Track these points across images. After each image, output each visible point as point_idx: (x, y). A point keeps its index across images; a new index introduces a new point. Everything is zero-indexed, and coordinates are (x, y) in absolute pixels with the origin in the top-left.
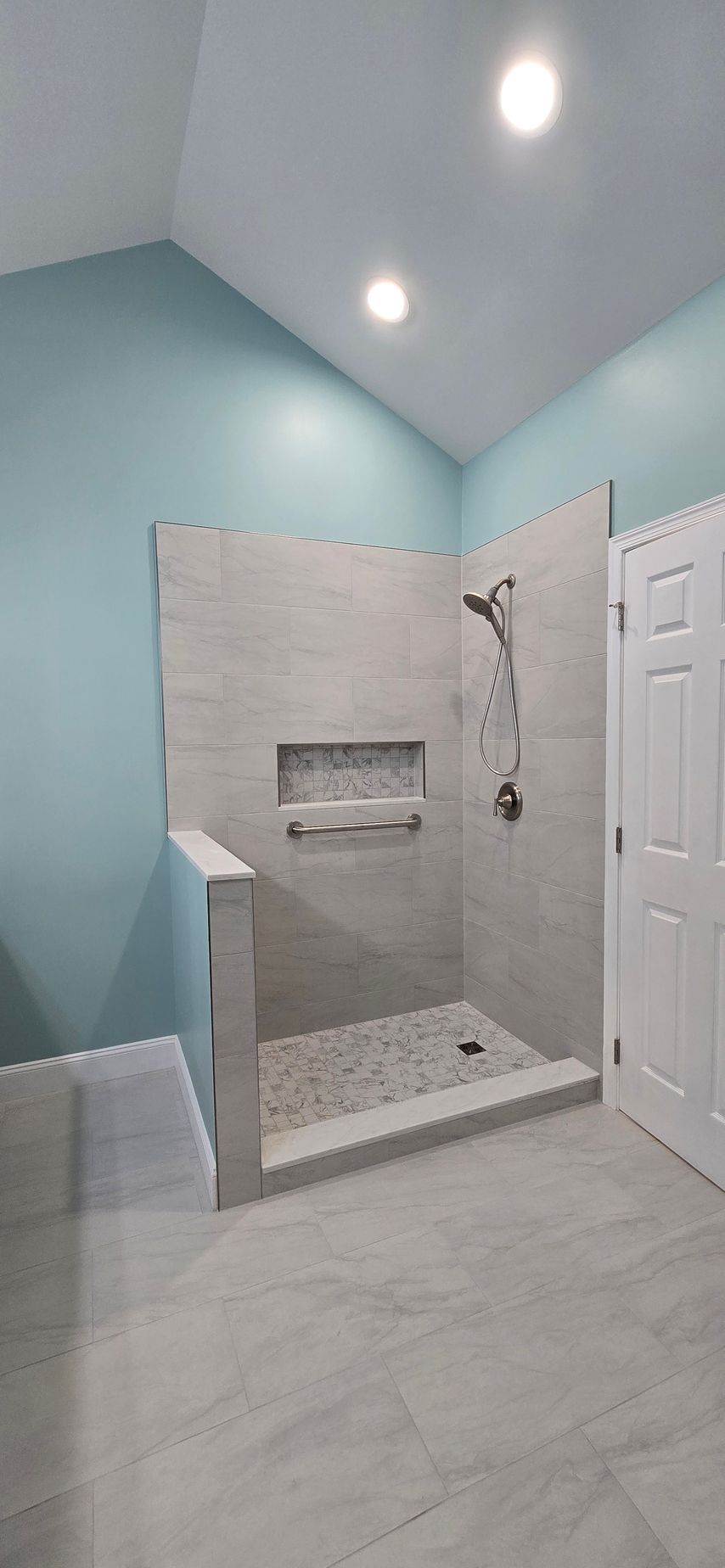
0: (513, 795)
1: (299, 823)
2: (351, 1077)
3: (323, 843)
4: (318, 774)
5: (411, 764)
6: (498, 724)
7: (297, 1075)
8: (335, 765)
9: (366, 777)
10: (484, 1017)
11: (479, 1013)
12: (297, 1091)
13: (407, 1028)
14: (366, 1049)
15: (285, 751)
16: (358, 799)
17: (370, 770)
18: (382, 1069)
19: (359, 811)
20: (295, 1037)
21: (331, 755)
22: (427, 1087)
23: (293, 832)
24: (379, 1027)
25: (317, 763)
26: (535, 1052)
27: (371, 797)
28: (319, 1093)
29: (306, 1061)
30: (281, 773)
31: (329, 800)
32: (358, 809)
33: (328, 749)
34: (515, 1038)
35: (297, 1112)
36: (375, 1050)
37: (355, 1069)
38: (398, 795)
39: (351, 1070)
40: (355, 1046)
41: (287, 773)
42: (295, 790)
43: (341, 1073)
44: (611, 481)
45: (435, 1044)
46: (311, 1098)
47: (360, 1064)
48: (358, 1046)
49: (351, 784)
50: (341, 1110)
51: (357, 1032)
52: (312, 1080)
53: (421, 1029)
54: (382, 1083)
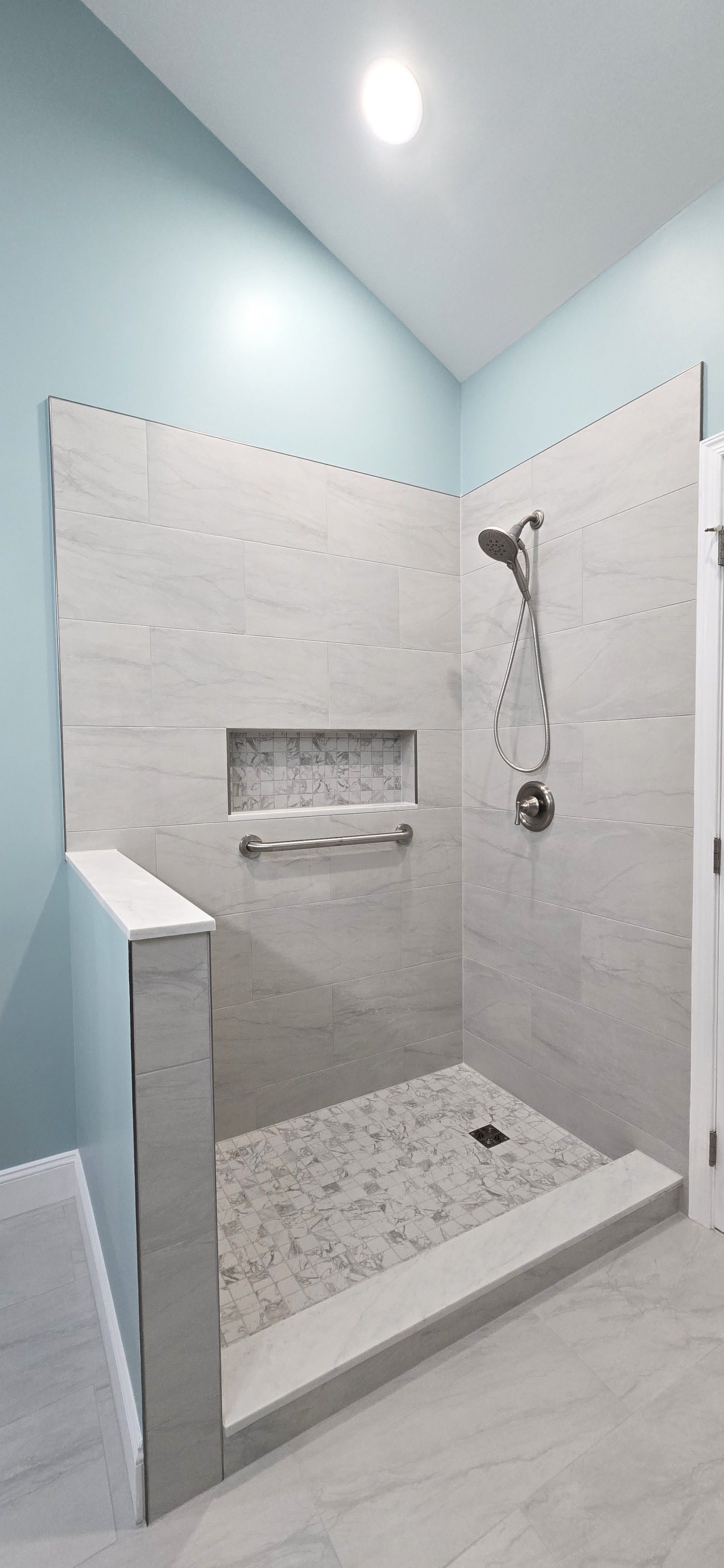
0: (540, 796)
1: (255, 837)
2: (338, 1199)
3: (288, 864)
4: (280, 771)
5: (397, 761)
6: (515, 707)
7: (259, 1202)
8: (302, 759)
9: (342, 776)
10: (494, 1085)
11: (486, 1080)
12: (262, 1232)
13: (399, 1109)
14: (351, 1146)
15: (236, 737)
16: (331, 804)
17: (347, 767)
18: (379, 1181)
19: (336, 821)
20: (249, 1134)
21: (297, 746)
22: (447, 1208)
23: (248, 850)
24: (361, 1109)
25: (278, 757)
26: (574, 1138)
27: (348, 803)
28: (295, 1232)
29: (269, 1175)
30: (231, 768)
31: (293, 806)
32: (333, 818)
33: (294, 737)
34: (542, 1117)
35: (265, 1275)
36: (362, 1148)
37: (340, 1184)
38: (382, 800)
39: (334, 1187)
40: (334, 1143)
41: (239, 770)
42: (249, 792)
43: (321, 1193)
44: (702, 363)
45: (441, 1133)
46: (285, 1246)
47: (347, 1175)
48: (340, 1143)
49: (322, 784)
50: (331, 1265)
51: (334, 1120)
52: (282, 1209)
53: (419, 1109)
54: (383, 1208)
